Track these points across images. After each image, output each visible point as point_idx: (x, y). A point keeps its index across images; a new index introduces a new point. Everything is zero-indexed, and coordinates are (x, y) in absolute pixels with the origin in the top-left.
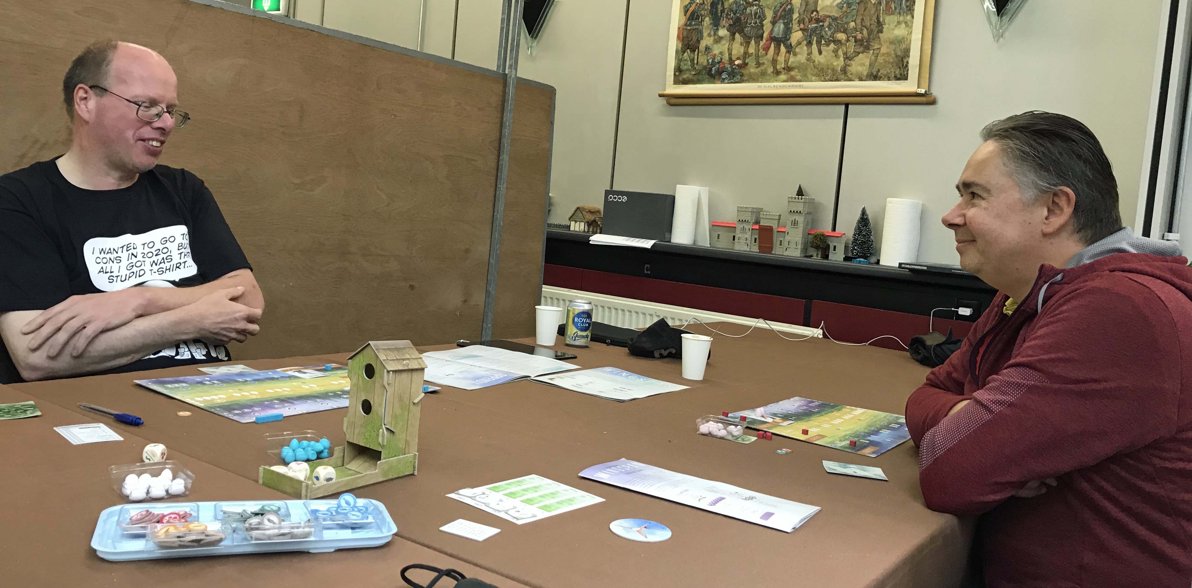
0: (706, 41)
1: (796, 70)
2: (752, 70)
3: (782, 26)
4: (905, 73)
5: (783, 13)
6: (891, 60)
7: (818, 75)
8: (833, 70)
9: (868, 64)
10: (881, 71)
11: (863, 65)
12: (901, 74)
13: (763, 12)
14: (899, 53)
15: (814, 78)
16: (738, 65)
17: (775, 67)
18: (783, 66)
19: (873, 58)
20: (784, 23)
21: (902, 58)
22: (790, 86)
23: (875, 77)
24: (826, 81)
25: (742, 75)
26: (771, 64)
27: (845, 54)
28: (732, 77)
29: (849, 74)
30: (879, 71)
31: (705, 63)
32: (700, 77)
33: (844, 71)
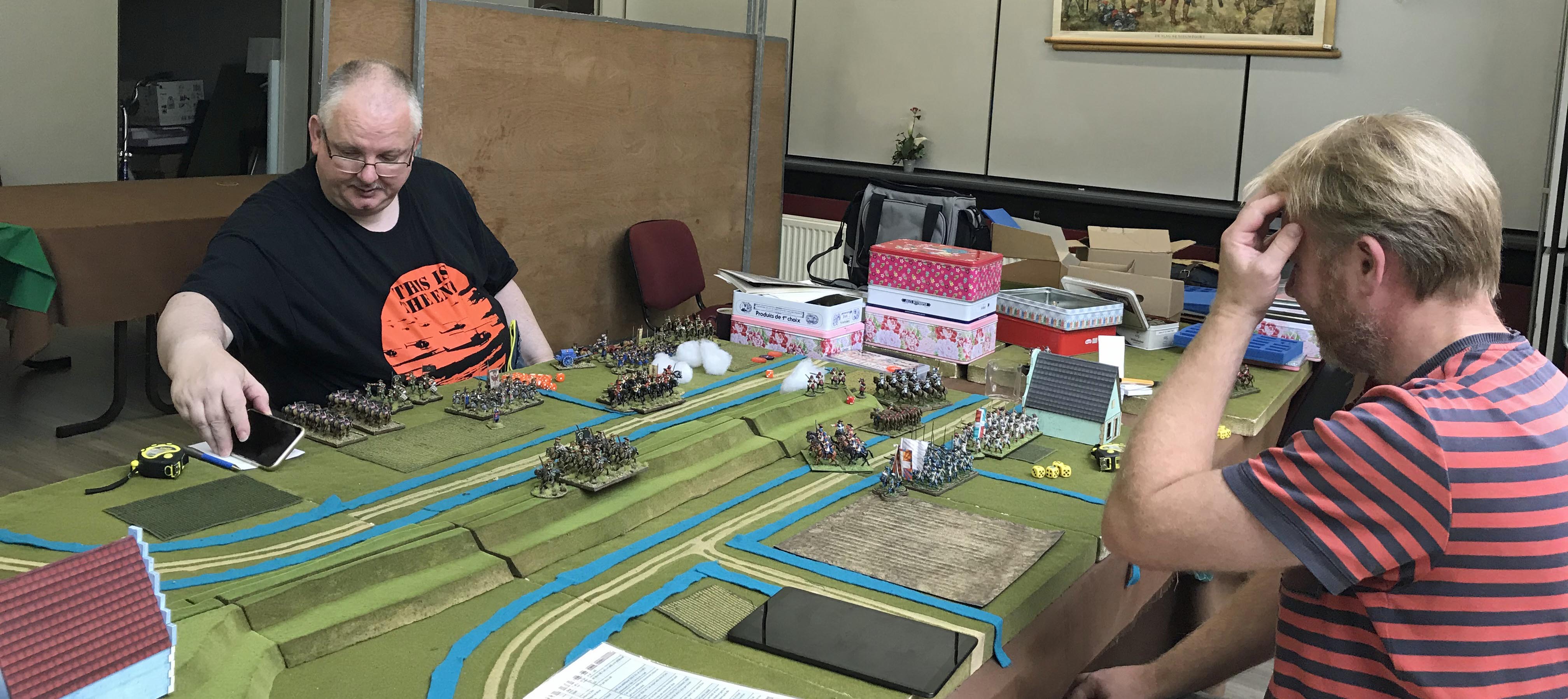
1: (1196, 21)
2: (1148, 19)
4: (1311, 28)
6: (1296, 15)
7: (1220, 27)
8: (1236, 22)
9: (1271, 18)
10: (1285, 26)
11: (1266, 18)
12: (1306, 29)
14: (1303, 9)
15: (1215, 30)
16: (1132, 14)
17: (1173, 17)
18: (1182, 16)
19: (1277, 12)
21: (1307, 15)
22: (1190, 37)
23: (1279, 30)
24: (1228, 33)
25: (1138, 24)
26: (1169, 14)
27: (1248, 7)
28: (1126, 25)
29: (1252, 27)
30: (1283, 25)
31: (1096, 10)
32: (1091, 24)
33: (1247, 23)
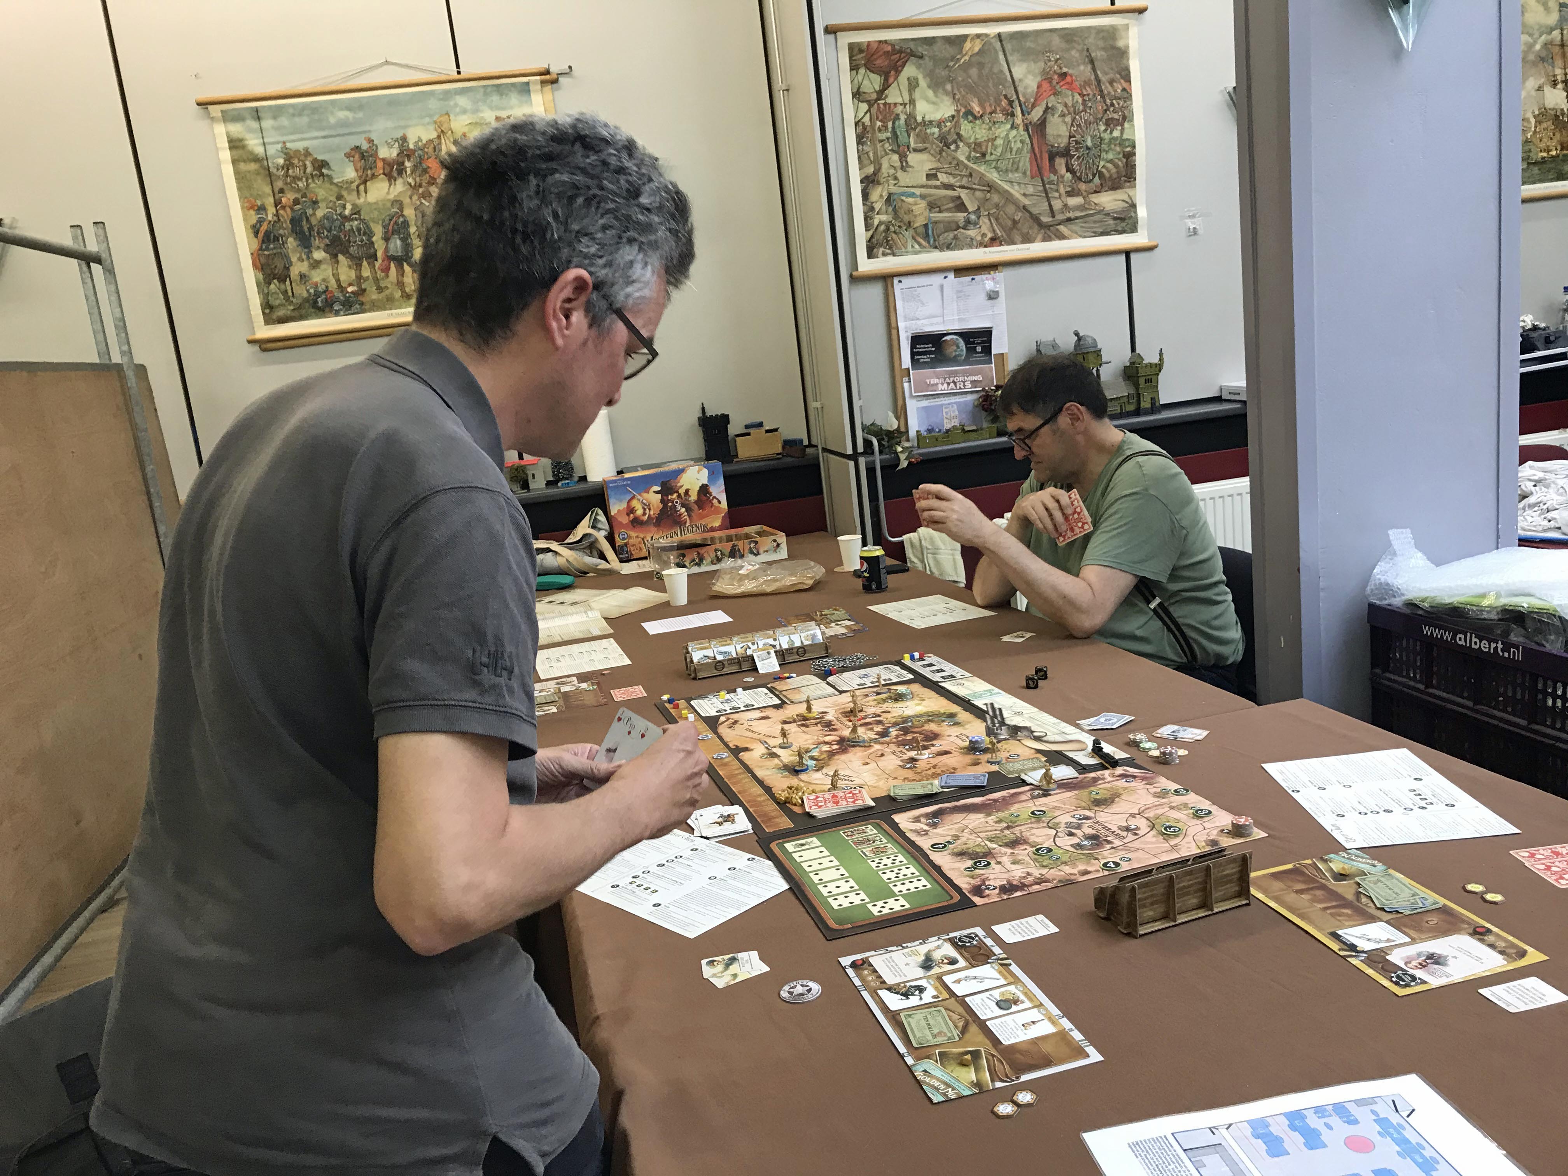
0: (298, 268)
3: (399, 243)
5: (396, 227)
13: (368, 227)
16: (352, 293)
17: (401, 291)
18: (411, 289)
20: (401, 239)
25: (360, 305)
26: (395, 287)
28: (348, 307)
31: (305, 294)
32: (301, 311)
